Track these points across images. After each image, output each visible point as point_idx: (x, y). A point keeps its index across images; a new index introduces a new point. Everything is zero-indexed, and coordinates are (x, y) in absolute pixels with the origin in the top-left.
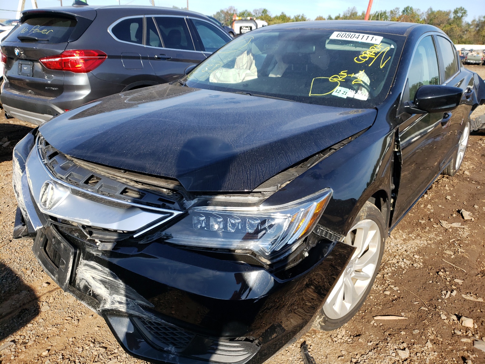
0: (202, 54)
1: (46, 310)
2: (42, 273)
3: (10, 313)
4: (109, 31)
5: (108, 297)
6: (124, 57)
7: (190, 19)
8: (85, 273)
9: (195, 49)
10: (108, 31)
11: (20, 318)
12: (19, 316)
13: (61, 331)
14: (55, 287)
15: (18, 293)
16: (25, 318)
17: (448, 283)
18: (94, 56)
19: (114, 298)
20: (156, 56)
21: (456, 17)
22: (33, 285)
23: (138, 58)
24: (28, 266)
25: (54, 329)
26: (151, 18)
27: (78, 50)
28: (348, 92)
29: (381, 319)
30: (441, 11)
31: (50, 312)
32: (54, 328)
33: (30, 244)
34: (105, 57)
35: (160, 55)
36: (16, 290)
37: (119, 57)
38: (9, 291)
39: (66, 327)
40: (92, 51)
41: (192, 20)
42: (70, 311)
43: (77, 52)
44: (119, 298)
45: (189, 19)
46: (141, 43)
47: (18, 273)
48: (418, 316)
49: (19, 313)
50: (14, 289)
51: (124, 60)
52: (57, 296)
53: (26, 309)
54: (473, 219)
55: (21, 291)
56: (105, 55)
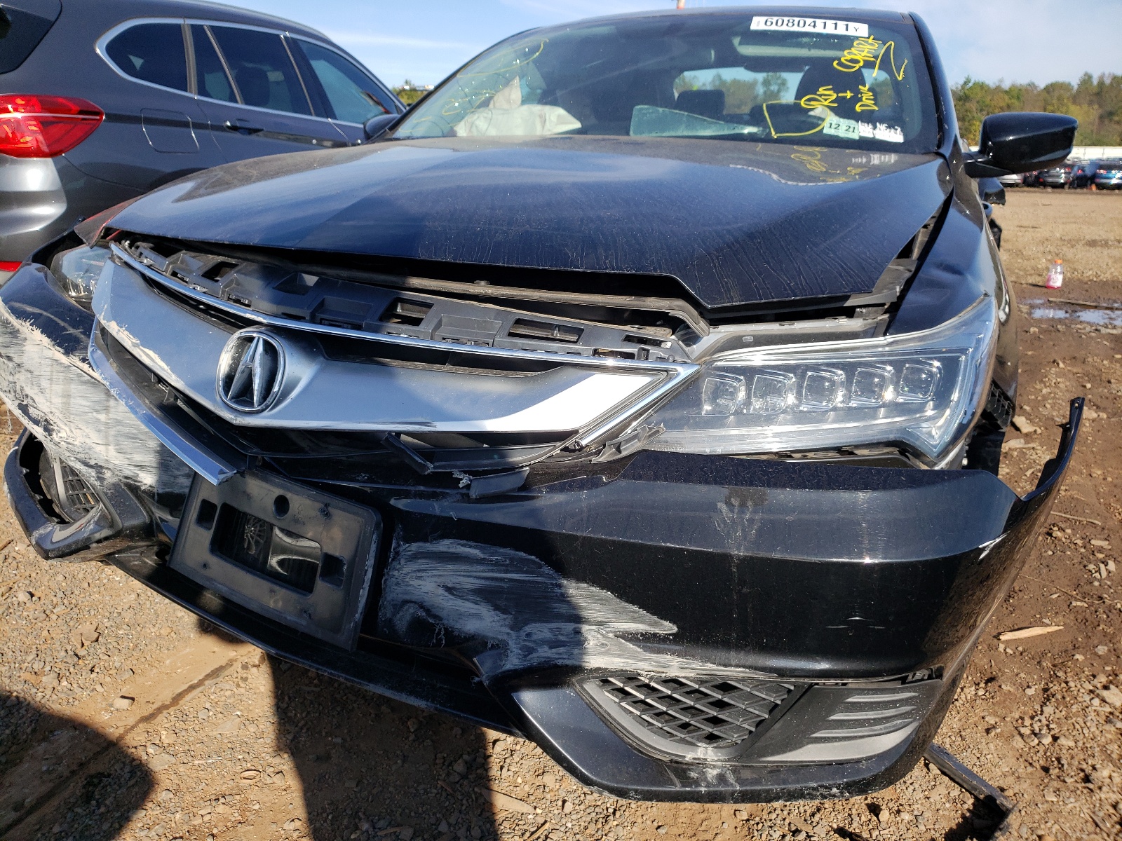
0: (329, 123)
1: (166, 767)
2: (92, 676)
3: (49, 796)
4: (100, 51)
5: (505, 637)
6: (149, 121)
7: (295, 41)
8: (415, 582)
9: (312, 111)
10: (98, 51)
11: (94, 803)
12: (87, 798)
13: (242, 811)
14: (155, 706)
15: (45, 739)
16: (111, 799)
17: (1083, 550)
18: (69, 111)
19: (528, 635)
20: (228, 124)
21: (768, 93)
22: (79, 711)
23: (185, 125)
24: (36, 666)
25: (220, 809)
26: (201, 26)
27: (23, 97)
28: (856, 127)
29: (1014, 638)
30: (739, 81)
31: (182, 768)
32: (222, 806)
33: (11, 610)
34: (98, 118)
35: (238, 120)
36: (34, 731)
37: (135, 120)
38: (14, 738)
39: (252, 797)
40: (60, 100)
41: (300, 43)
42: (240, 757)
43: (19, 101)
44: (546, 631)
45: (293, 39)
46: (185, 90)
47: (15, 688)
48: (1079, 621)
49: (84, 787)
50: (29, 730)
51: (148, 126)
52: (180, 725)
53: (100, 775)
54: (1039, 431)
55: (51, 732)
56: (99, 113)
